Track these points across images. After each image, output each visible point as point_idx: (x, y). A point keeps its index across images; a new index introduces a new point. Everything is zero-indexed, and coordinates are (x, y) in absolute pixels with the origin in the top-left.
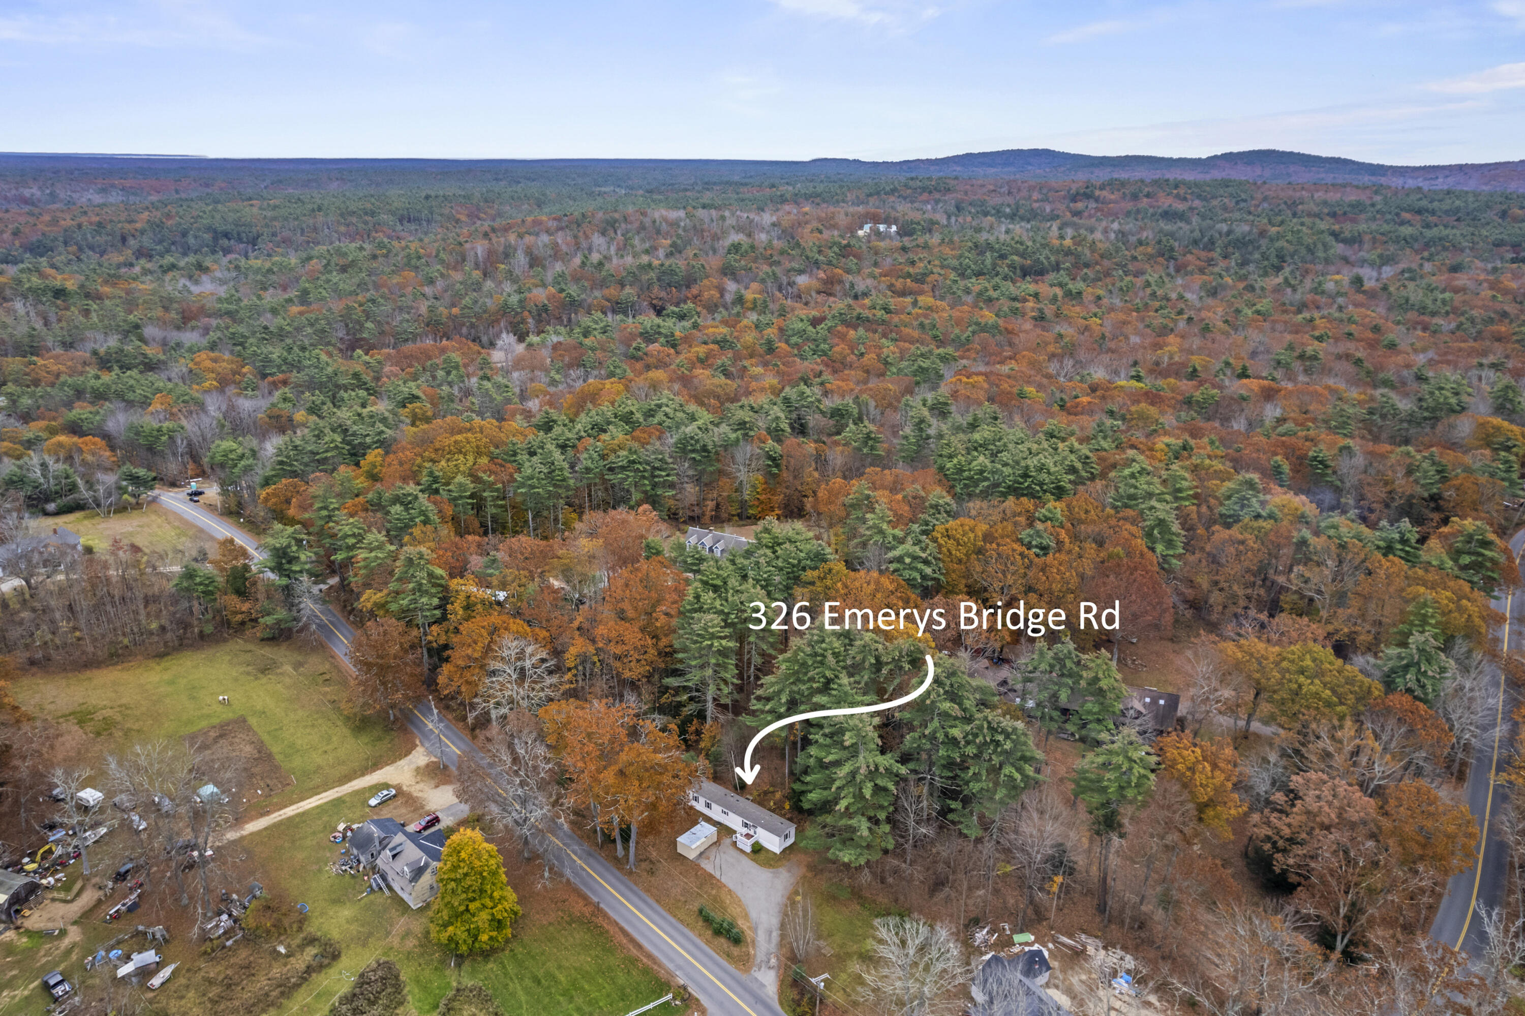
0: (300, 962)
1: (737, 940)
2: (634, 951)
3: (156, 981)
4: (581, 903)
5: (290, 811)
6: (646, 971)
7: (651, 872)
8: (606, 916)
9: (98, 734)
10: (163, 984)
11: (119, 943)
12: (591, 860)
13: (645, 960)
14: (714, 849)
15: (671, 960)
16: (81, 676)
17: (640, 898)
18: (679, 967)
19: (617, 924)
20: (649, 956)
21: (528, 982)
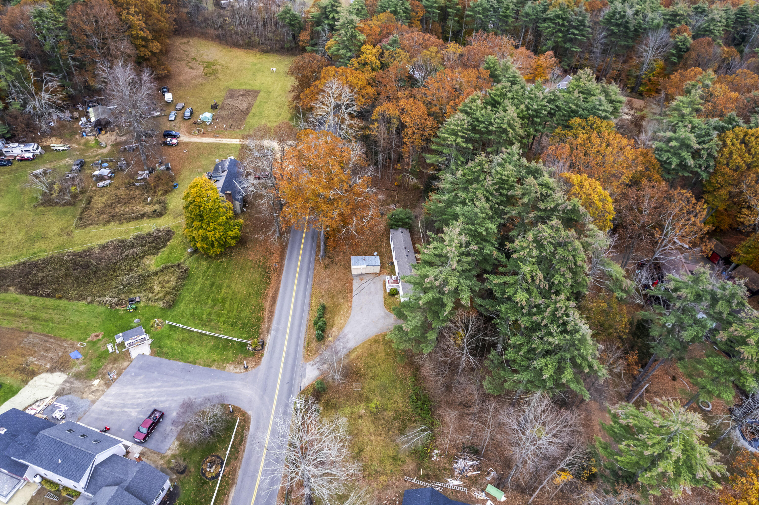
0: (148, 209)
1: (321, 338)
2: (267, 305)
3: (100, 184)
4: (278, 260)
5: (225, 141)
6: (260, 319)
7: (326, 267)
8: (280, 274)
9: (206, 74)
10: (103, 187)
11: (111, 161)
12: (310, 241)
13: (267, 312)
14: (371, 277)
15: (278, 324)
16: (230, 49)
17: (307, 277)
18: (277, 330)
19: (280, 283)
20: (272, 313)
21: (208, 283)
